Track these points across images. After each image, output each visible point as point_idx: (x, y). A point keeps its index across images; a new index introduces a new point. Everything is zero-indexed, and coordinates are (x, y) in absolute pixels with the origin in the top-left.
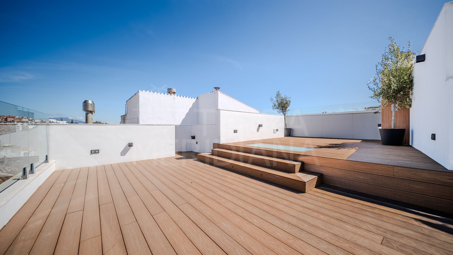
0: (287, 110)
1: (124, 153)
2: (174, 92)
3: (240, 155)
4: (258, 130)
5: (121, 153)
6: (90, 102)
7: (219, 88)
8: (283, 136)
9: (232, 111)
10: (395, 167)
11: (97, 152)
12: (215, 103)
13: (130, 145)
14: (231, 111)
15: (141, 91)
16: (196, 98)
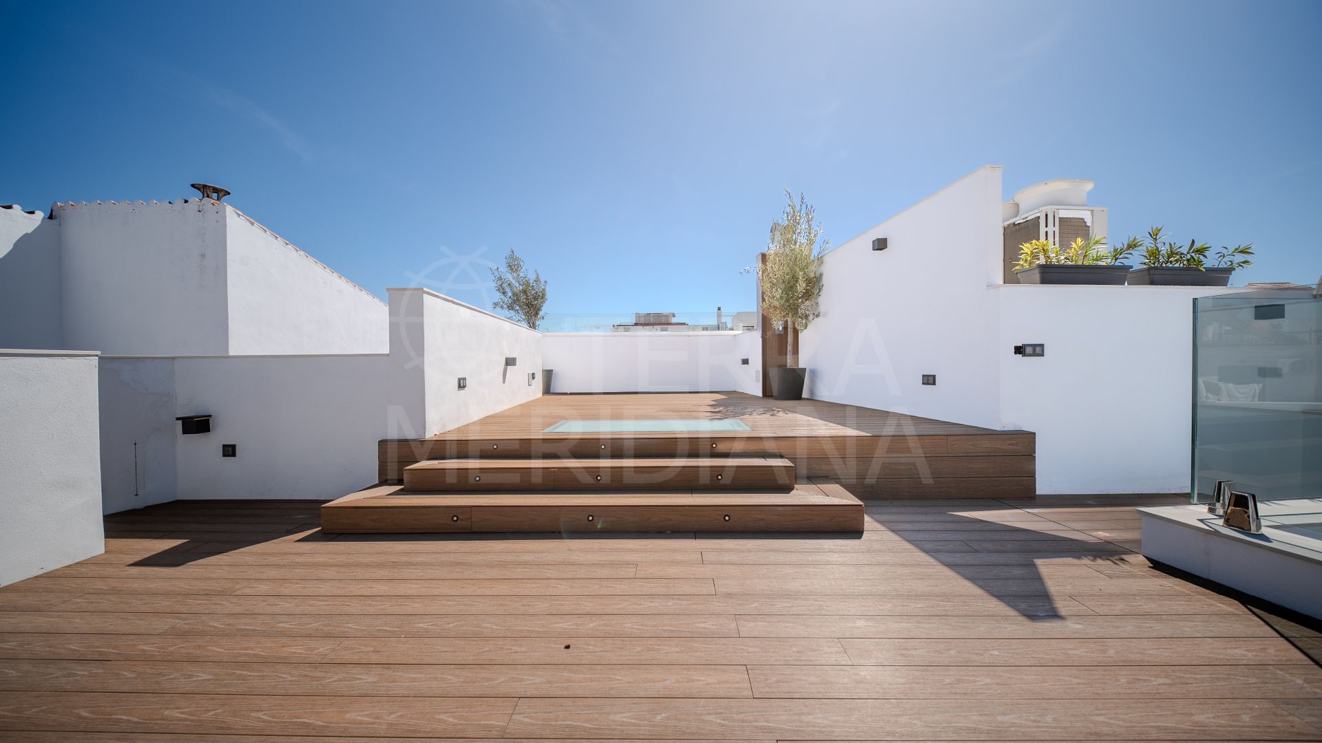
3: (572, 470)
4: (504, 378)
7: (222, 190)
8: (541, 394)
10: (949, 438)
12: (203, 256)
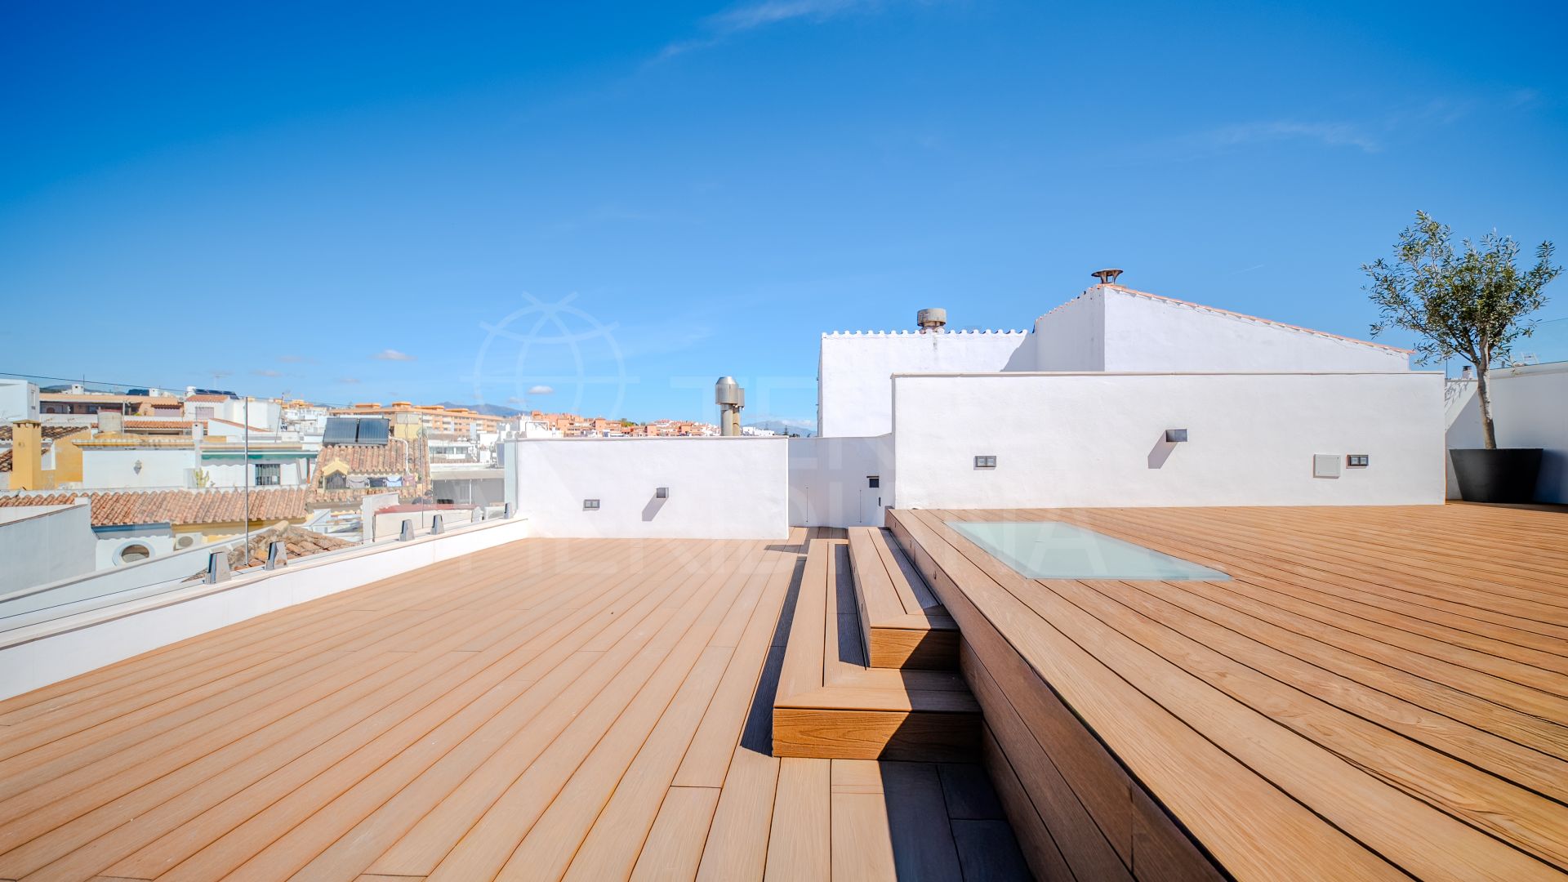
0: (1509, 330)
1: (649, 513)
2: (936, 320)
4: (1156, 460)
5: (644, 513)
6: (730, 381)
8: (1441, 500)
9: (962, 376)
11: (595, 504)
13: (662, 494)
14: (959, 378)
15: (827, 336)
16: (1025, 332)
